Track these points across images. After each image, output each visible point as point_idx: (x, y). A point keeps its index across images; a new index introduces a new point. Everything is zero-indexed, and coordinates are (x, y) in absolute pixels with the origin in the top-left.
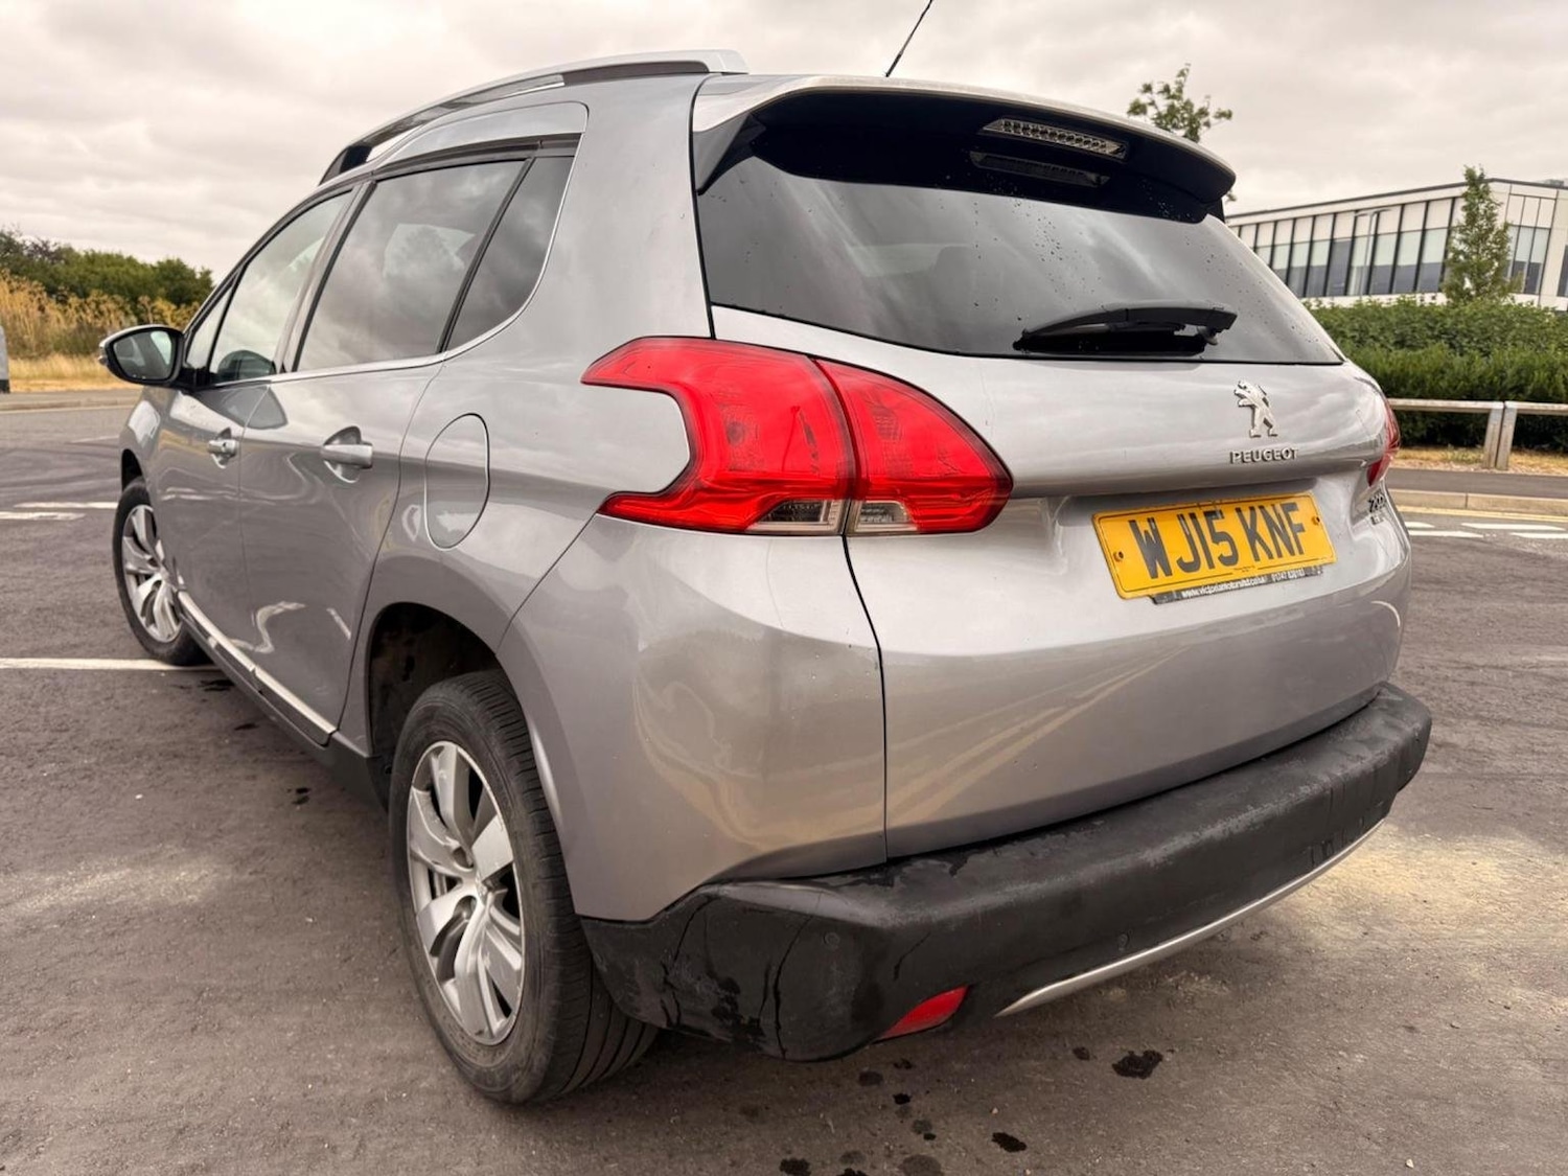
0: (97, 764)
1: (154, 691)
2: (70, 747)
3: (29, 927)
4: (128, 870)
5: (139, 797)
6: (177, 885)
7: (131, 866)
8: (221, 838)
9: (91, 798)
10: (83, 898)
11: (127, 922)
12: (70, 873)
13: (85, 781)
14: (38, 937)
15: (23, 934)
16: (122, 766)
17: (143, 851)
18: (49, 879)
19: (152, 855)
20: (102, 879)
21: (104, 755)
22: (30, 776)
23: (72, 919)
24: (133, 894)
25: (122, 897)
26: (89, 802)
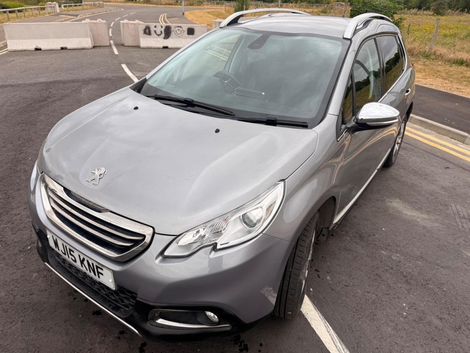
0: (382, 250)
1: (328, 278)
2: (382, 263)
3: (428, 212)
4: (403, 212)
5: (384, 229)
6: (398, 204)
7: (402, 212)
8: (380, 207)
9: (394, 237)
10: (416, 212)
11: (412, 203)
12: (414, 218)
13: (391, 244)
14: (428, 210)
15: (430, 211)
16: (377, 243)
17: (397, 214)
18: (419, 220)
19: (396, 212)
20: (409, 214)
21: (377, 252)
22: (402, 257)
23: (420, 209)
24: (406, 207)
25: (409, 207)
26: (396, 236)
